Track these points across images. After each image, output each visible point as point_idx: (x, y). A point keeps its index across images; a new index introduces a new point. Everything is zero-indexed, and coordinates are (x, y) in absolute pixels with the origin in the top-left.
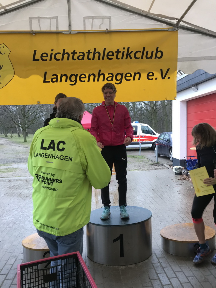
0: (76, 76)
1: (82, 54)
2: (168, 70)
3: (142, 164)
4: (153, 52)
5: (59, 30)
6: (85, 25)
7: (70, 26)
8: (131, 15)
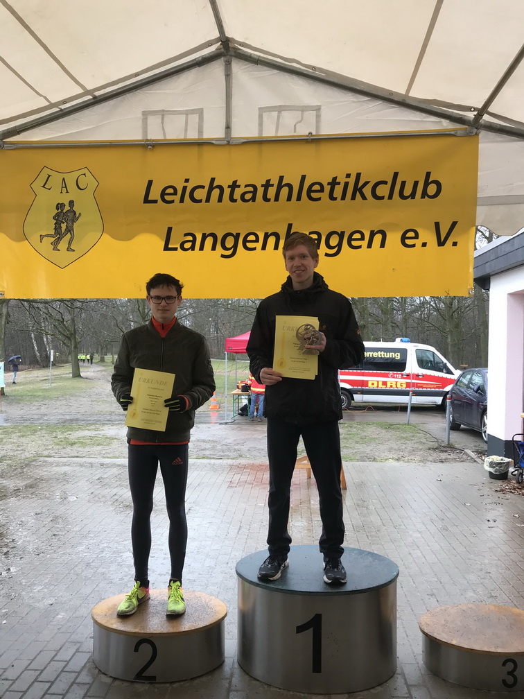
0: (237, 237)
1: (251, 189)
2: (454, 224)
3: (410, 445)
4: (416, 183)
5: (204, 137)
6: (261, 124)
7: (228, 127)
8: (368, 102)
